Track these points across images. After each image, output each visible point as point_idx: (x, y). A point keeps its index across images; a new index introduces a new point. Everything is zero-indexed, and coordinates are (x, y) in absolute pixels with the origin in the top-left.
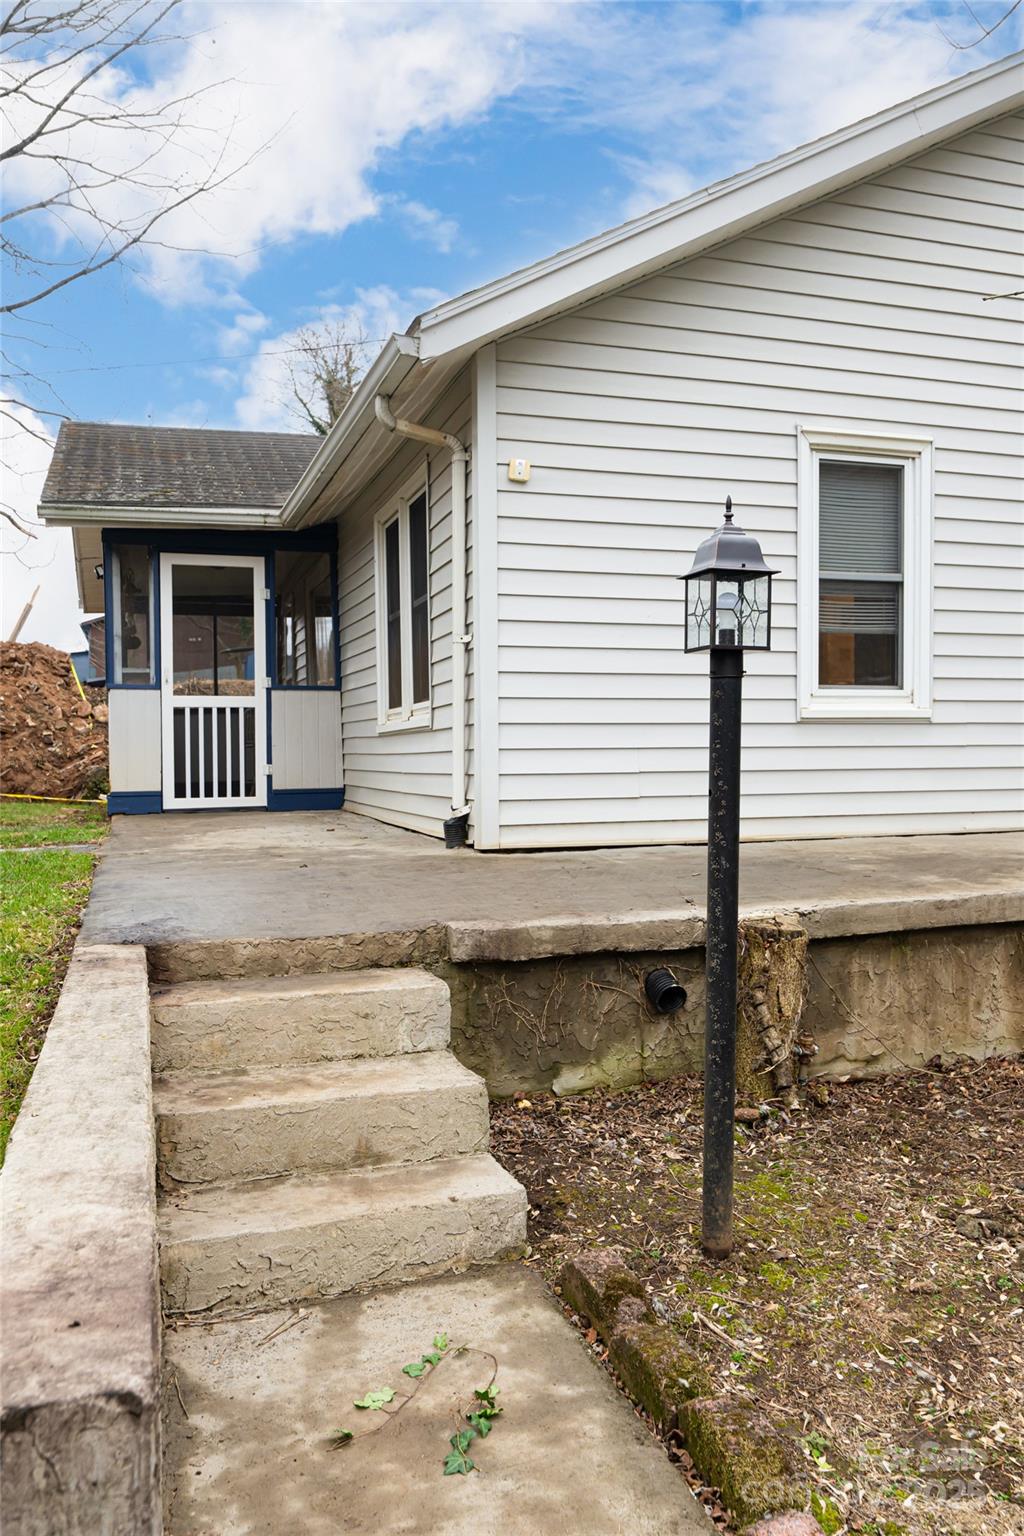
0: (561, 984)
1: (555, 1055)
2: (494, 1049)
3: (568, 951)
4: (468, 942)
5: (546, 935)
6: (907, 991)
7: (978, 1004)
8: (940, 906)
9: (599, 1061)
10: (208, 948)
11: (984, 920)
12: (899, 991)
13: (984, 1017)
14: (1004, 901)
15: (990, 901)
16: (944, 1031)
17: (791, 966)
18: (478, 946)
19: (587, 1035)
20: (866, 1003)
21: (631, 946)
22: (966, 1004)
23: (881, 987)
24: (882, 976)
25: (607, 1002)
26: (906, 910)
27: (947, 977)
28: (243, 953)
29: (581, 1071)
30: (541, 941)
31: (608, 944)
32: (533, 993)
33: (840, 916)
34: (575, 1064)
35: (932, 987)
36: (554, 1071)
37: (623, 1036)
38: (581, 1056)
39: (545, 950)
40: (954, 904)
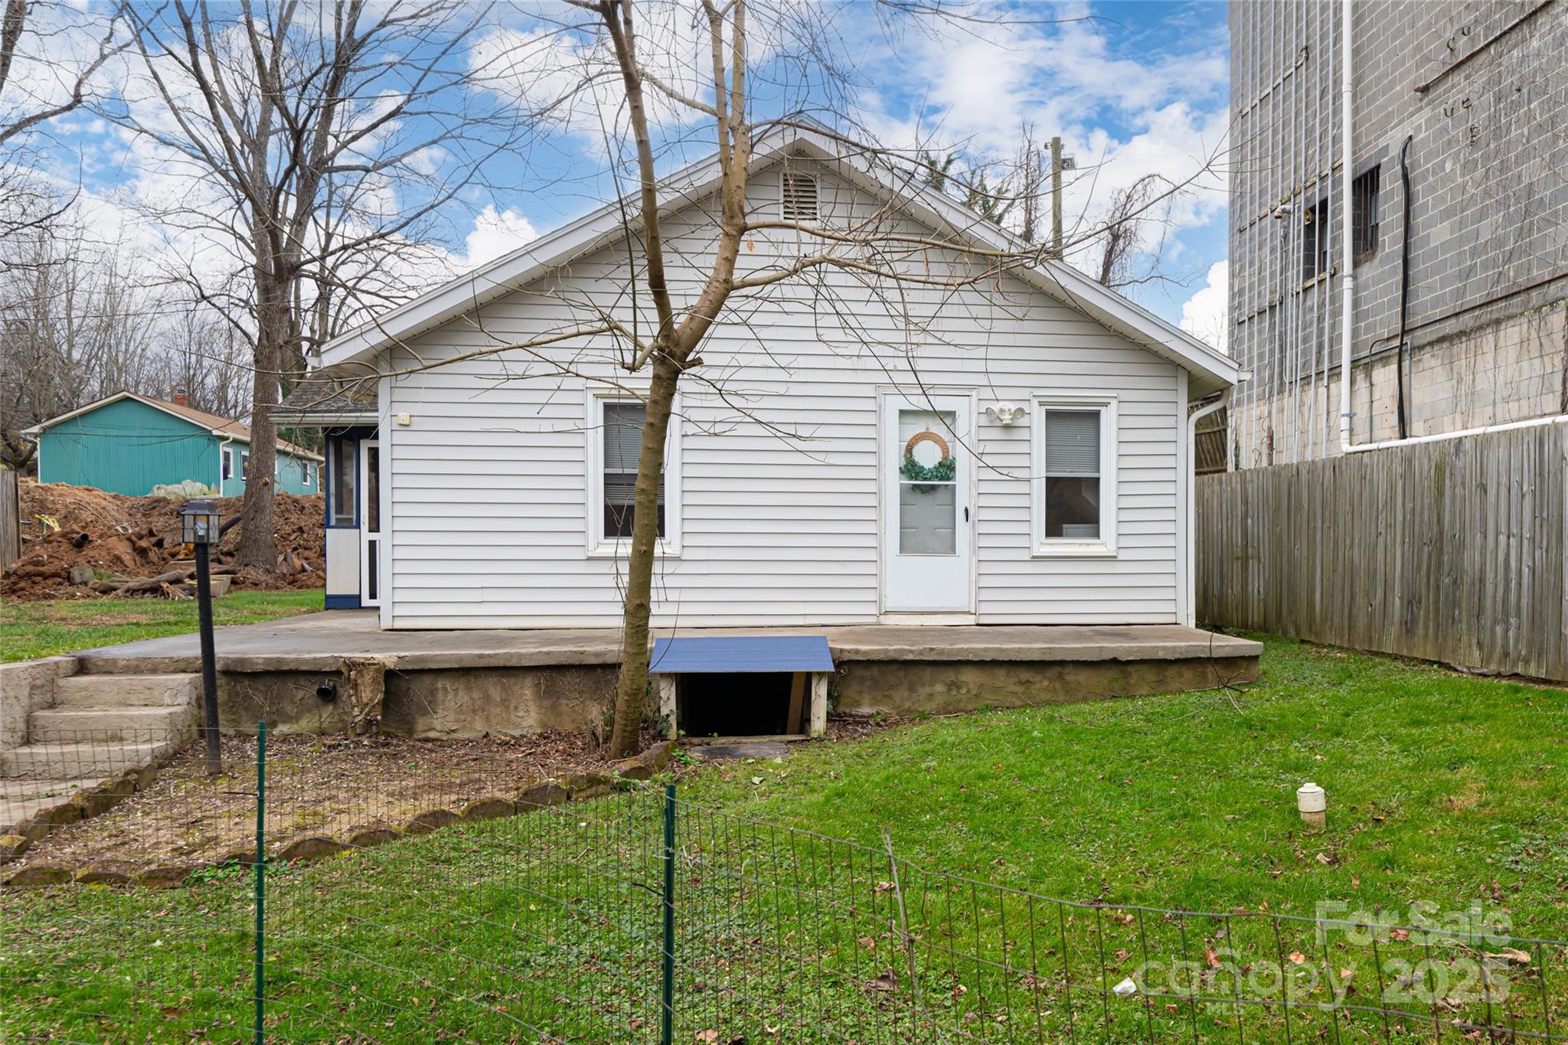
0: (277, 686)
1: (274, 717)
2: (243, 712)
3: (271, 669)
4: (222, 662)
5: (261, 661)
6: (472, 699)
7: (516, 708)
8: (481, 656)
9: (297, 722)
10: (106, 660)
11: (508, 664)
12: (466, 698)
13: (521, 714)
14: (520, 655)
15: (511, 655)
16: (494, 721)
17: (368, 678)
18: (226, 664)
19: (290, 709)
20: (447, 704)
21: (304, 668)
22: (508, 707)
23: (456, 695)
24: (456, 690)
25: (300, 694)
26: (461, 658)
27: (495, 693)
28: (121, 663)
29: (288, 726)
30: (257, 664)
31: (293, 666)
32: (262, 688)
33: (421, 659)
34: (284, 722)
35: (487, 698)
36: (274, 724)
37: (309, 711)
38: (288, 719)
39: (260, 668)
40: (490, 656)
